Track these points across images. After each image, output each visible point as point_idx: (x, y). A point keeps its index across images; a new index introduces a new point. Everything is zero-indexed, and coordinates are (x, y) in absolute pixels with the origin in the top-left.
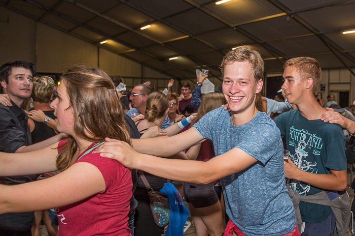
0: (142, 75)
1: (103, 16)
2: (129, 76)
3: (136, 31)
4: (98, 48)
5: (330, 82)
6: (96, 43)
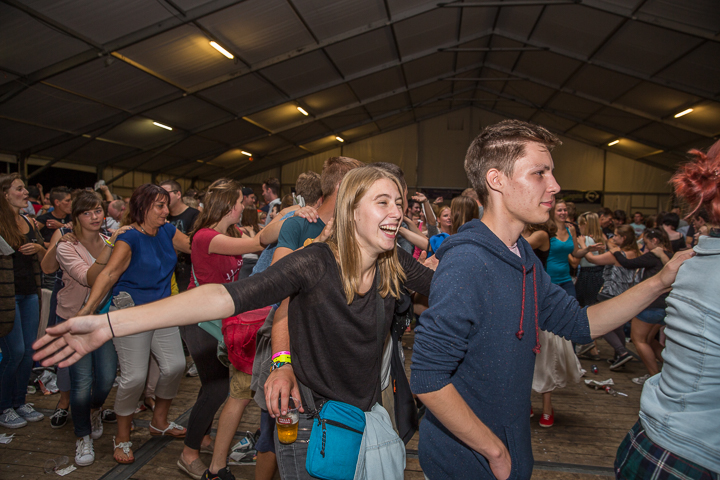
1: (614, 105)
2: (651, 191)
3: (666, 122)
4: (605, 151)
6: (602, 146)
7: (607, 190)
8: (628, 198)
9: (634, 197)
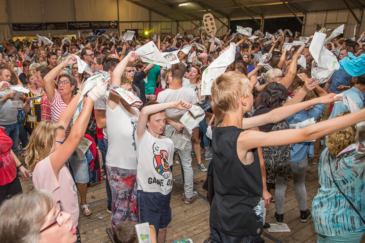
0: (150, 19)
5: (327, 22)
7: (120, 20)
8: (130, 24)
9: (133, 23)
